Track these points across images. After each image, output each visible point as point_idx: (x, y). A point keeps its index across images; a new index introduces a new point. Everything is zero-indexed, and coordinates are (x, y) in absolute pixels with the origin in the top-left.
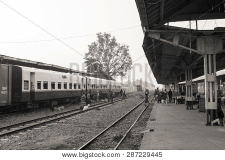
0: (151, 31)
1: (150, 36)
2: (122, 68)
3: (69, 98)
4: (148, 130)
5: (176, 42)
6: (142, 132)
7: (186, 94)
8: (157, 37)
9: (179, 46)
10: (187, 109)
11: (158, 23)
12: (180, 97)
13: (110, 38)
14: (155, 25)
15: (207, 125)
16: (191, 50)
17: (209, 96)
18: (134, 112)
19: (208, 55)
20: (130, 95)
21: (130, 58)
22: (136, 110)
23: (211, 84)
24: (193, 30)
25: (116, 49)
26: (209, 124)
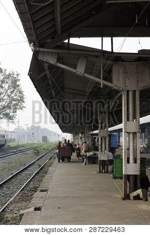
0: (41, 49)
1: (41, 58)
2: (8, 107)
4: (33, 209)
5: (80, 70)
6: (22, 212)
7: (100, 150)
8: (52, 61)
9: (86, 75)
10: (100, 172)
11: (53, 38)
12: (91, 153)
14: (49, 40)
15: (124, 199)
16: (102, 82)
17: (129, 155)
18: (19, 177)
19: (128, 92)
20: (20, 149)
21: (21, 92)
22: (23, 174)
23: (131, 135)
24: (106, 52)
26: (127, 197)
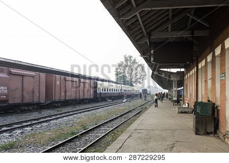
2: (140, 78)
3: (113, 97)
13: (133, 59)
19: (174, 81)
21: (145, 72)
25: (136, 66)
